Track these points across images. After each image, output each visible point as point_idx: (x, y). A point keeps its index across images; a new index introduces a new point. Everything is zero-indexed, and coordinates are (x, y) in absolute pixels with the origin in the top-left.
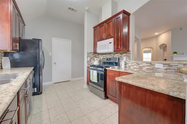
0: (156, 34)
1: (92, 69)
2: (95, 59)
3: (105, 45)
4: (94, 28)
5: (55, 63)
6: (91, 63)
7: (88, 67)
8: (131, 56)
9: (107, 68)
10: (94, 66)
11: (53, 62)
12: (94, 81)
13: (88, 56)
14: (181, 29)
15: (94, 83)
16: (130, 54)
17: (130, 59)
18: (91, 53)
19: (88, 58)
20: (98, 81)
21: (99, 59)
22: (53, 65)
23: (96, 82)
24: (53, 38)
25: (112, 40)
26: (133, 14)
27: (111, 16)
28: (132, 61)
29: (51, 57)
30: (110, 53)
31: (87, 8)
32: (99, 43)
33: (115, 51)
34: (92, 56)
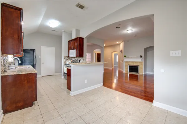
0: (117, 43)
2: (69, 60)
4: (69, 41)
6: (66, 63)
7: (64, 65)
11: (42, 62)
13: (64, 59)
14: (128, 41)
16: (84, 58)
17: (84, 61)
18: (66, 57)
19: (64, 60)
21: (71, 60)
22: (42, 64)
23: (66, 73)
24: (42, 46)
25: (75, 50)
26: (86, 38)
27: (75, 38)
29: (40, 59)
30: (74, 57)
31: (63, 31)
32: (70, 51)
33: (76, 56)
34: (67, 59)
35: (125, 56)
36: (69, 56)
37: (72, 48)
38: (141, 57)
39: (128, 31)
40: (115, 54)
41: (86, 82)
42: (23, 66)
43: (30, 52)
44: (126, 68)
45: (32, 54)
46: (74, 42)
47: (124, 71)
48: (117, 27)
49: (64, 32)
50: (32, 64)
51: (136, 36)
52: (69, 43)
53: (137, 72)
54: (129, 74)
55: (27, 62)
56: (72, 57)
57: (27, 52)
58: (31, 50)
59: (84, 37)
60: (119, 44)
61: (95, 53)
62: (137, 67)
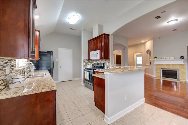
0: (143, 41)
1: (86, 71)
2: (89, 64)
3: (94, 54)
4: (89, 41)
5: (60, 67)
6: (86, 66)
7: (84, 70)
8: (110, 62)
9: (95, 70)
10: (88, 69)
12: (87, 79)
14: (160, 38)
15: (87, 80)
16: (110, 61)
17: (110, 64)
18: (86, 59)
19: (84, 63)
20: (90, 78)
21: (92, 64)
22: (59, 68)
23: (89, 79)
24: (59, 48)
25: (98, 51)
26: (112, 34)
27: (98, 36)
28: (111, 66)
29: (57, 63)
31: (82, 29)
32: (91, 53)
34: (87, 62)
35: (156, 58)
36: (89, 59)
37: (94, 49)
38: (183, 58)
39: (169, 23)
40: (136, 55)
41: (125, 99)
42: (40, 71)
43: (46, 55)
44: (157, 73)
45: (49, 57)
46: (97, 41)
47: (154, 76)
48: (156, 17)
49: (84, 30)
50: (49, 68)
51: (176, 30)
52: (89, 43)
53: (176, 78)
54: (163, 81)
55: (43, 66)
56: (92, 60)
57: (44, 55)
58: (48, 52)
59: (110, 34)
60: (144, 43)
61: (114, 55)
62: (176, 71)
